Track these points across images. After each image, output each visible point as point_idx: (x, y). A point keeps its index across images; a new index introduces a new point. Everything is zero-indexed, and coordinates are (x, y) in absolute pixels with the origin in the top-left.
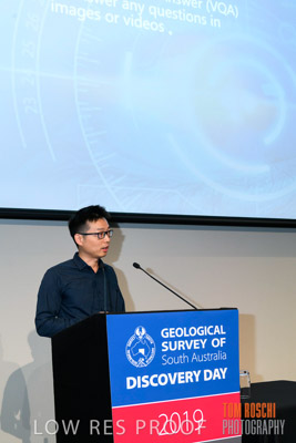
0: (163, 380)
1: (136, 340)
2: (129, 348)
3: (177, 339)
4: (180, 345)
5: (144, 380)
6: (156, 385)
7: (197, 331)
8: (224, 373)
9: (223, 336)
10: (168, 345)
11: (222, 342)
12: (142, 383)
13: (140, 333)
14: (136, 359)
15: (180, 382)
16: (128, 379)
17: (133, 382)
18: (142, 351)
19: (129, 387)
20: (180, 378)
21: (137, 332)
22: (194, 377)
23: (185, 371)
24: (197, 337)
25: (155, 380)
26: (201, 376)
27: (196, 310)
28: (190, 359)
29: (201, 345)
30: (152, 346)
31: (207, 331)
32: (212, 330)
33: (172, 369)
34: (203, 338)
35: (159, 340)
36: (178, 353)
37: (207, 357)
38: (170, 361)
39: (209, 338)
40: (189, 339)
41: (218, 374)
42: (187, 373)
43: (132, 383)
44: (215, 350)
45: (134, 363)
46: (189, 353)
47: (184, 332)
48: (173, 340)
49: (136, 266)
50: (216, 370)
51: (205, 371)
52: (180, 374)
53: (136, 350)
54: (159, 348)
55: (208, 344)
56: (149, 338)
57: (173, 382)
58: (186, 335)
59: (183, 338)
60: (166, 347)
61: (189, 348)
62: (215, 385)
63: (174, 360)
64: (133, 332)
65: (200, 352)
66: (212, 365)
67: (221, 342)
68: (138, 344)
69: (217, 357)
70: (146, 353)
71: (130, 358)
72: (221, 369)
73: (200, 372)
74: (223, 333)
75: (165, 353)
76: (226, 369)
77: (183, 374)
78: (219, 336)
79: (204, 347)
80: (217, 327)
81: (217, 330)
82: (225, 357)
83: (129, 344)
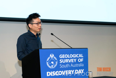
0: (60, 73)
2: (48, 61)
3: (65, 59)
4: (66, 61)
5: (53, 73)
6: (58, 75)
7: (73, 56)
8: (82, 71)
10: (62, 61)
11: (82, 60)
12: (53, 74)
13: (52, 56)
14: (50, 65)
16: (48, 73)
17: (49, 74)
18: (52, 63)
20: (66, 73)
21: (51, 56)
22: (72, 72)
24: (73, 58)
27: (72, 48)
28: (70, 66)
29: (74, 61)
30: (56, 61)
31: (76, 56)
32: (78, 56)
33: (64, 69)
34: (75, 58)
35: (59, 59)
36: (65, 64)
37: (77, 65)
39: (77, 58)
40: (70, 59)
41: (80, 72)
42: (69, 71)
44: (79, 63)
45: (50, 67)
46: (70, 64)
47: (68, 56)
48: (64, 59)
49: (52, 34)
50: (80, 70)
51: (76, 70)
52: (66, 71)
53: (50, 62)
54: (59, 62)
55: (77, 61)
56: (55, 58)
57: (64, 74)
58: (68, 57)
59: (68, 58)
61: (70, 62)
63: (64, 66)
64: (49, 56)
66: (78, 68)
68: (51, 60)
69: (80, 65)
70: (54, 63)
71: (48, 65)
72: (82, 70)
73: (74, 70)
74: (82, 57)
75: (61, 63)
76: (83, 70)
77: (68, 71)
78: (81, 58)
79: (75, 62)
80: (80, 55)
81: (80, 56)
82: (83, 65)
83: (48, 60)
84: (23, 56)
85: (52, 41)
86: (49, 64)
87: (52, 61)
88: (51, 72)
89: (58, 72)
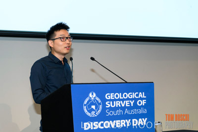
0: (107, 125)
1: (90, 100)
2: (85, 105)
3: (116, 100)
4: (117, 104)
5: (94, 125)
6: (103, 128)
7: (128, 96)
8: (145, 121)
9: (144, 99)
10: (110, 104)
13: (92, 96)
15: (117, 126)
16: (85, 124)
17: (87, 126)
20: (117, 124)
21: (90, 95)
22: (126, 123)
23: (120, 120)
24: (128, 99)
26: (131, 123)
28: (124, 113)
29: (130, 104)
30: (100, 104)
31: (134, 95)
32: (137, 95)
33: (112, 118)
34: (132, 99)
35: (104, 101)
36: (116, 109)
37: (135, 111)
38: (111, 113)
39: (136, 100)
40: (123, 100)
41: (142, 122)
42: (122, 121)
44: (140, 107)
45: (89, 114)
46: (123, 108)
47: (120, 96)
48: (113, 101)
49: (92, 59)
50: (140, 120)
51: (133, 120)
52: (117, 121)
53: (90, 106)
54: (104, 105)
55: (135, 104)
56: (98, 99)
58: (121, 98)
59: (119, 100)
61: (123, 105)
63: (113, 113)
64: (88, 96)
65: (130, 108)
66: (138, 117)
67: (143, 102)
68: (91, 103)
69: (141, 111)
70: (96, 108)
71: (86, 111)
72: (143, 119)
73: (130, 120)
74: (144, 97)
75: (108, 108)
76: (146, 119)
77: (119, 121)
78: (142, 99)
79: (132, 105)
80: (140, 93)
81: (140, 95)
82: (145, 111)
83: (86, 102)
84: (44, 96)
85: (93, 70)
86: (87, 109)
87: (93, 104)
88: (92, 123)
89: (103, 122)
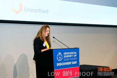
0: (64, 64)
1: (59, 55)
2: (57, 57)
3: (67, 55)
4: (67, 56)
12: (60, 65)
13: (60, 53)
14: (59, 59)
16: (57, 64)
18: (60, 57)
19: (57, 65)
22: (70, 63)
23: (68, 62)
25: (63, 64)
26: (72, 63)
27: (69, 48)
31: (73, 53)
32: (74, 53)
33: (66, 62)
34: (72, 54)
35: (63, 55)
36: (67, 58)
37: (73, 59)
38: (66, 60)
39: (73, 55)
40: (69, 55)
41: (75, 63)
43: (58, 64)
44: (74, 57)
45: (58, 60)
46: (69, 58)
47: (68, 53)
54: (63, 57)
56: (61, 55)
57: (66, 64)
59: (68, 55)
60: (65, 57)
62: (74, 65)
64: (58, 53)
65: (71, 58)
66: (74, 61)
67: (76, 55)
68: (59, 56)
71: (58, 59)
74: (76, 53)
82: (76, 59)
